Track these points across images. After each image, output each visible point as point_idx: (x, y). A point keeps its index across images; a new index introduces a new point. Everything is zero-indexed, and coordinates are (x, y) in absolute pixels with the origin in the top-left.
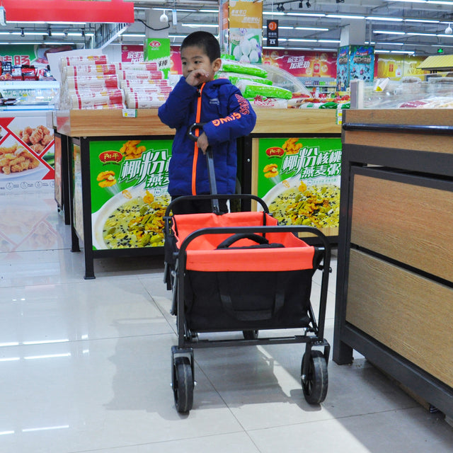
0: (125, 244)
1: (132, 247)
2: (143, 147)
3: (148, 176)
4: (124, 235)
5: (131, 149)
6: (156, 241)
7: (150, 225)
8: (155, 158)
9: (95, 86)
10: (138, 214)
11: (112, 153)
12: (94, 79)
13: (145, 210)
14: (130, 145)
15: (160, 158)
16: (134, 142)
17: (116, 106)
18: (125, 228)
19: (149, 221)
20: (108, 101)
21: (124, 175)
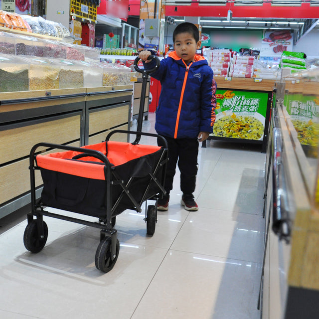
0: (221, 135)
1: (224, 136)
2: (234, 94)
3: (234, 107)
4: (221, 131)
5: (228, 94)
6: (235, 135)
7: (233, 128)
8: (239, 99)
9: (218, 66)
10: (228, 123)
11: (220, 95)
12: (218, 63)
13: (231, 121)
14: (228, 92)
15: (241, 99)
16: (230, 91)
17: (223, 76)
18: (222, 128)
19: (233, 126)
20: (221, 73)
21: (224, 105)
